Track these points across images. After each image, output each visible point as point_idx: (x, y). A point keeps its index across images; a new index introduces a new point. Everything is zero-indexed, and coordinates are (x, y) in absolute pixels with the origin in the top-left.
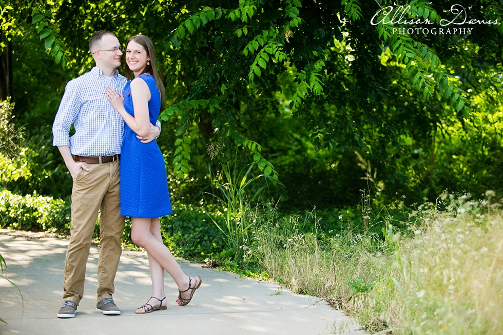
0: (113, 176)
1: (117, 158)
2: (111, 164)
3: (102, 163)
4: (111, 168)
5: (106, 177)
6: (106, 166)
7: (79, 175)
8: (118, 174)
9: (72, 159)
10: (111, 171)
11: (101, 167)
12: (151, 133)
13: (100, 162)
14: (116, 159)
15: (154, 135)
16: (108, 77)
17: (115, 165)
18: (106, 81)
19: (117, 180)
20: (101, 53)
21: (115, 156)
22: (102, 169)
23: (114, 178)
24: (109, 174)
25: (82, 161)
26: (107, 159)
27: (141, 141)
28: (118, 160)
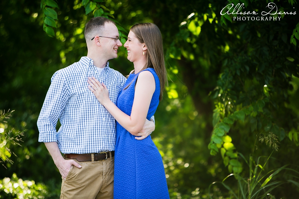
0: (105, 175)
1: (110, 155)
2: (104, 162)
3: (95, 160)
4: (104, 166)
5: (99, 177)
6: (99, 164)
7: (70, 174)
8: (111, 173)
9: (61, 156)
10: (104, 169)
11: (93, 165)
12: (146, 129)
13: (93, 159)
14: (109, 157)
15: (148, 130)
16: (99, 69)
17: (108, 163)
18: (96, 72)
19: (110, 179)
20: (101, 40)
21: (108, 153)
22: (95, 167)
23: (107, 177)
24: (101, 173)
25: (73, 159)
26: (100, 157)
27: (136, 138)
28: (111, 157)
